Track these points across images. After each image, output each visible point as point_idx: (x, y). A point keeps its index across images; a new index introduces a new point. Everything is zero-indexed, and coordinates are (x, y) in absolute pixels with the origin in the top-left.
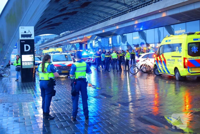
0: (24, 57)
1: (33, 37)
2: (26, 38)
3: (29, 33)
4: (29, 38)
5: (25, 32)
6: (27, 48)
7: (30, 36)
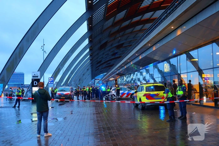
0: (33, 88)
1: (39, 78)
2: (35, 78)
3: (37, 75)
4: (37, 78)
5: (35, 75)
6: (36, 83)
7: (37, 77)
